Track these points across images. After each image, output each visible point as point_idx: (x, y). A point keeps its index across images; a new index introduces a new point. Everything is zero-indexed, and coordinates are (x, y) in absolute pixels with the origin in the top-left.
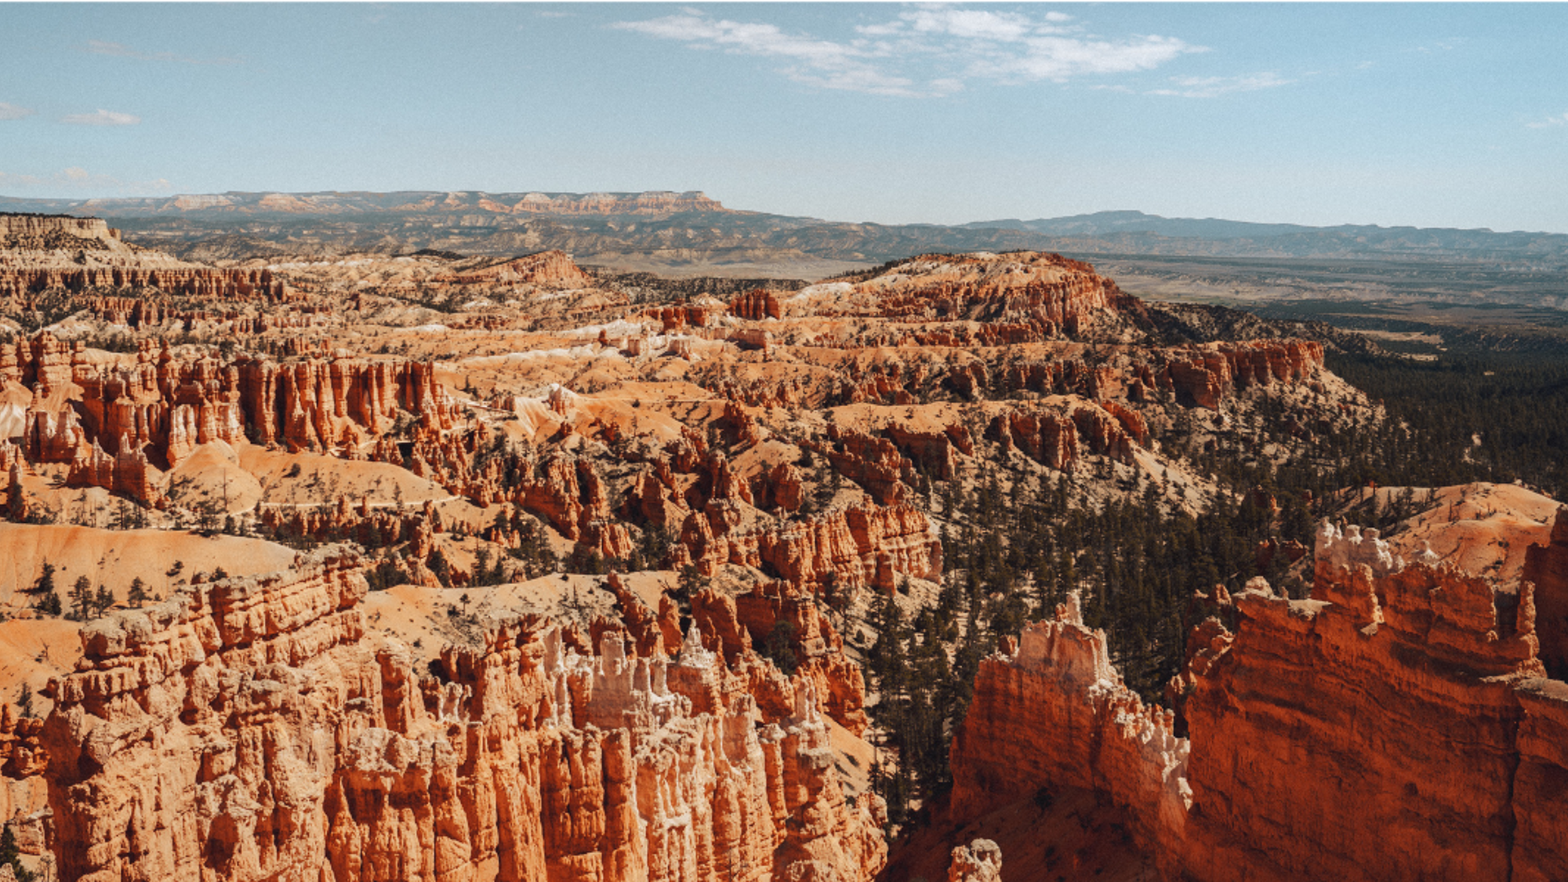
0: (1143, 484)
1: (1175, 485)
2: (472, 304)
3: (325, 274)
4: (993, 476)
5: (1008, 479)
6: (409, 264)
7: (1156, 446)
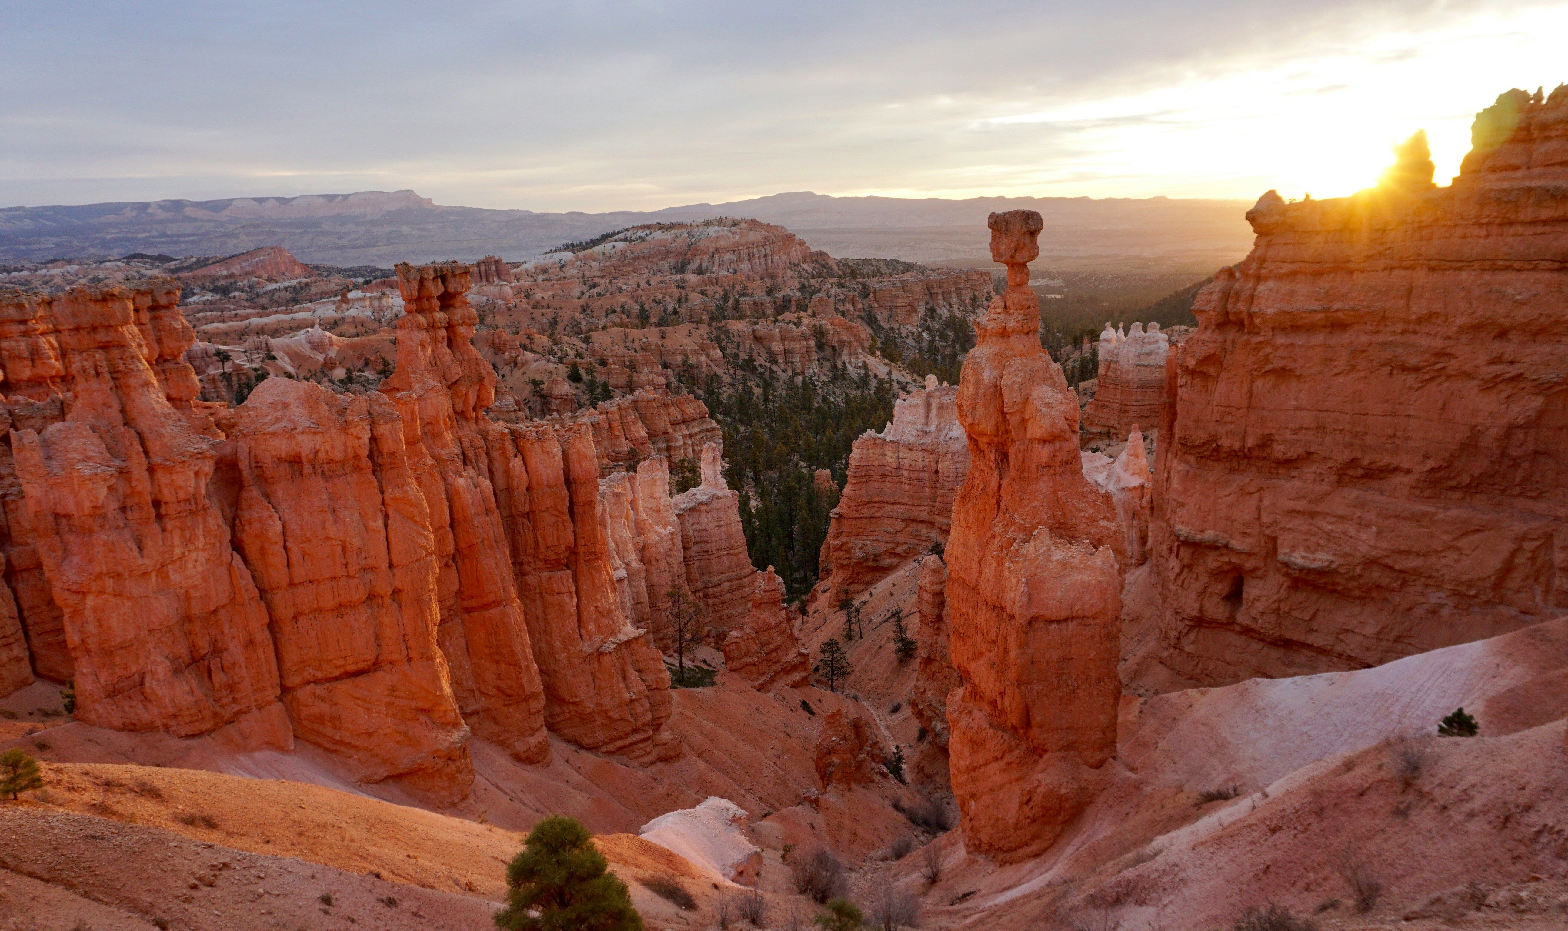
0: (873, 383)
1: (898, 382)
2: (195, 298)
3: (26, 283)
4: (745, 384)
5: (758, 386)
6: (119, 269)
7: (878, 353)
